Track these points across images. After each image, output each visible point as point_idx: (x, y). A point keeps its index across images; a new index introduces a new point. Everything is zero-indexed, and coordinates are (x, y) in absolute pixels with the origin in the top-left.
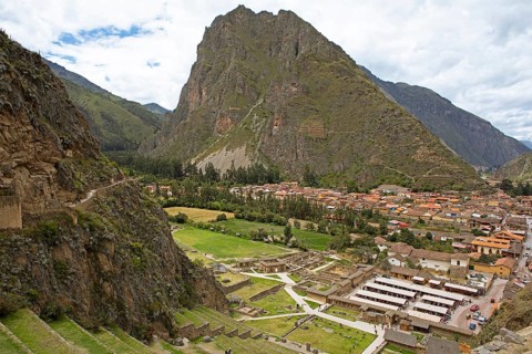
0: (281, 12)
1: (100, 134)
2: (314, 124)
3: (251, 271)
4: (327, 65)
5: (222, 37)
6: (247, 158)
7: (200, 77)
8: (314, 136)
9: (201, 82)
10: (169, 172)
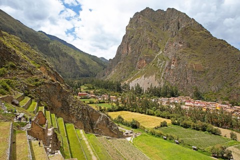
0: (169, 9)
2: (196, 63)
4: (198, 33)
5: (138, 22)
6: (157, 82)
7: (128, 41)
8: (197, 70)
9: (128, 44)
10: (114, 88)
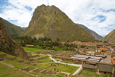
0: (52, 6)
1: (10, 33)
2: (59, 28)
3: (40, 54)
4: (62, 16)
5: (39, 11)
6: (44, 36)
8: (59, 31)
9: (34, 20)
